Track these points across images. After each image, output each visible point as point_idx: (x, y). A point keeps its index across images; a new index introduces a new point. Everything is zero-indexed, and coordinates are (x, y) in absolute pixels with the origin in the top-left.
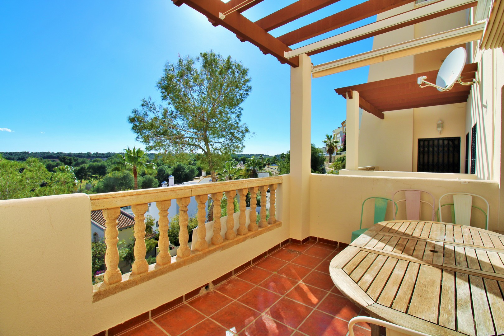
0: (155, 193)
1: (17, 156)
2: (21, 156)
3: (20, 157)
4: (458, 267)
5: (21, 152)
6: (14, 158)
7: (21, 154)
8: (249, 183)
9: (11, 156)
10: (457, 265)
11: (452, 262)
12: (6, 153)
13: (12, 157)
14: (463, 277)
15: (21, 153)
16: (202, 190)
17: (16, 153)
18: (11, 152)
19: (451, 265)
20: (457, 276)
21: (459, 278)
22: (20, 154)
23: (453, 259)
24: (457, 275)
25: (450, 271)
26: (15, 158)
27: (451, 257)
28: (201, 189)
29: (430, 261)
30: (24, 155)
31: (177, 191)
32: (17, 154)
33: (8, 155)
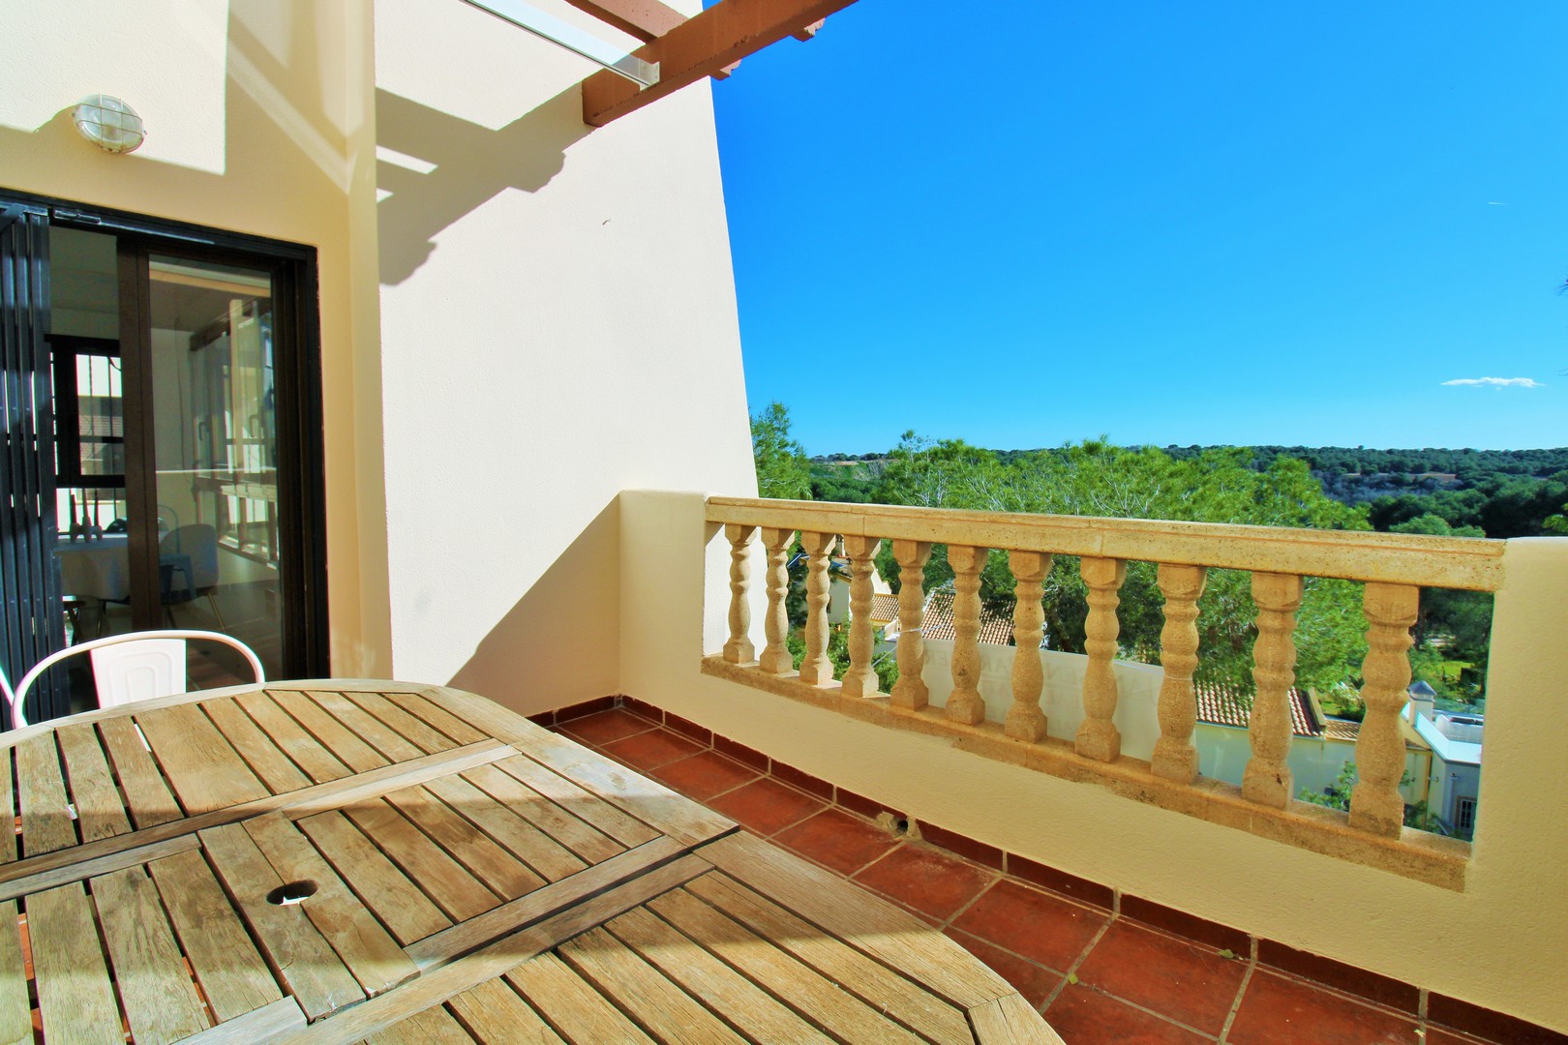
0: (791, 509)
1: (1537, 464)
2: (1551, 463)
3: (1547, 465)
4: (132, 860)
5: (1550, 451)
6: (1527, 468)
7: (1552, 455)
8: (1115, 534)
9: (1517, 463)
10: (140, 869)
11: (169, 871)
12: (1506, 453)
13: (1521, 466)
14: (100, 826)
15: (1552, 451)
16: (893, 524)
17: (1534, 452)
18: (1520, 451)
19: (165, 852)
20: (126, 817)
21: (116, 815)
22: (1548, 457)
23: (170, 891)
24: (126, 822)
25: (157, 823)
26: (1531, 468)
27: (184, 898)
28: (892, 520)
29: (260, 829)
30: (1561, 458)
31: (830, 514)
32: (1538, 455)
33: (1508, 459)
